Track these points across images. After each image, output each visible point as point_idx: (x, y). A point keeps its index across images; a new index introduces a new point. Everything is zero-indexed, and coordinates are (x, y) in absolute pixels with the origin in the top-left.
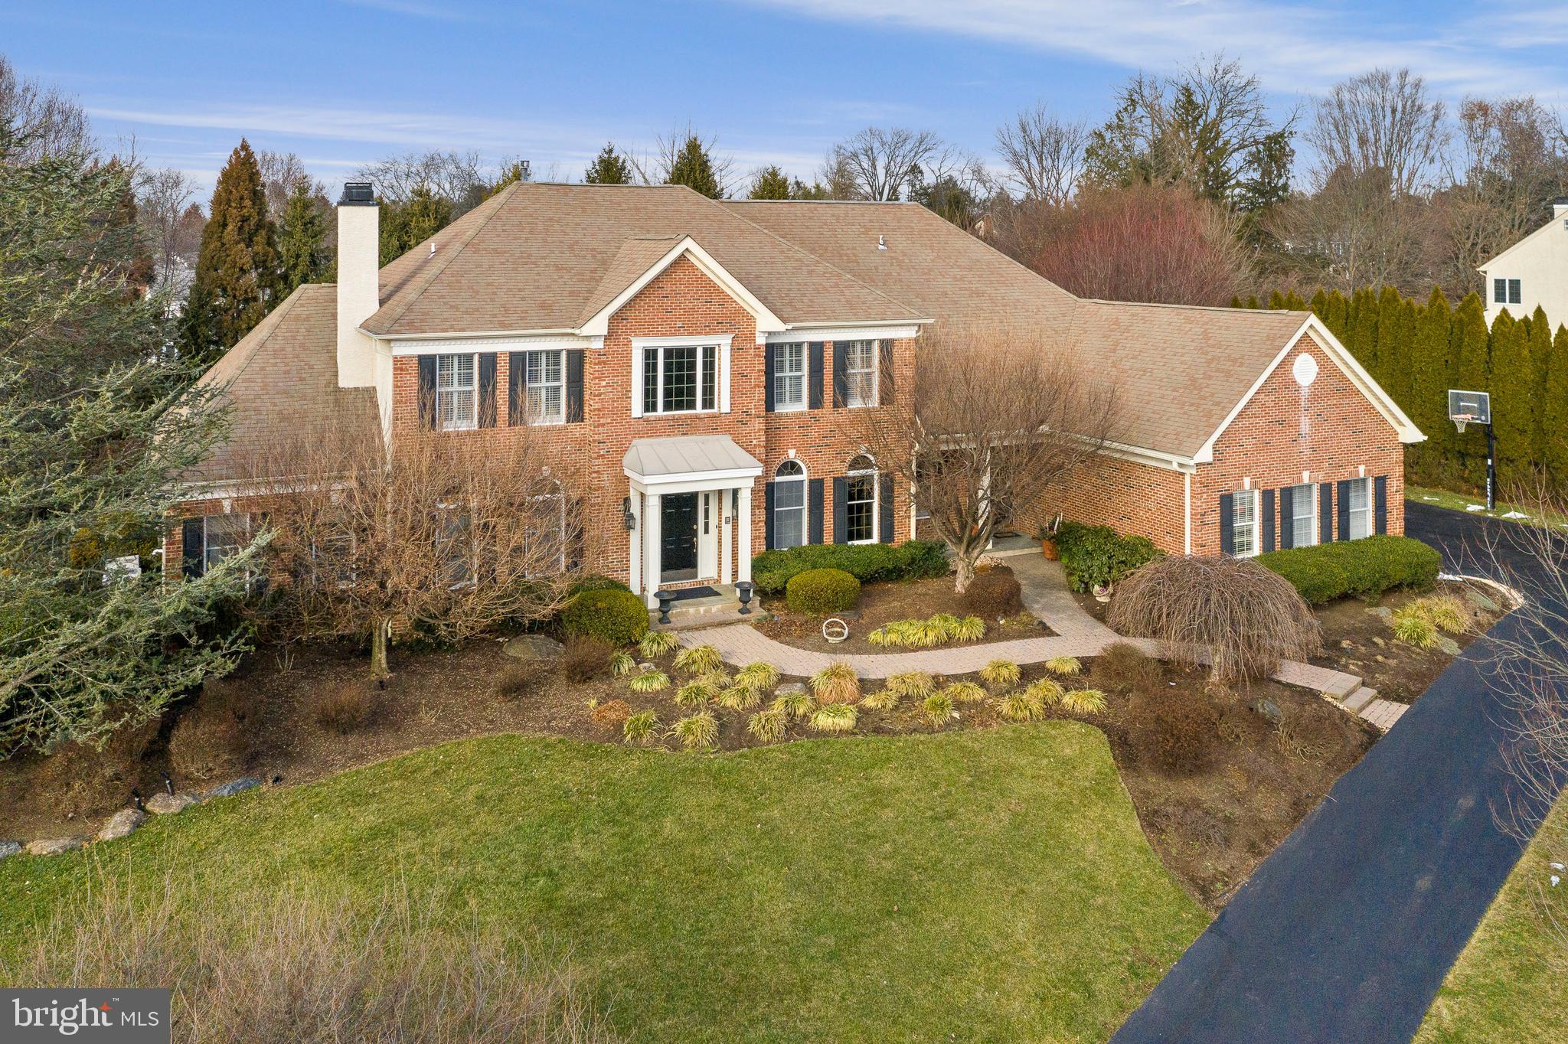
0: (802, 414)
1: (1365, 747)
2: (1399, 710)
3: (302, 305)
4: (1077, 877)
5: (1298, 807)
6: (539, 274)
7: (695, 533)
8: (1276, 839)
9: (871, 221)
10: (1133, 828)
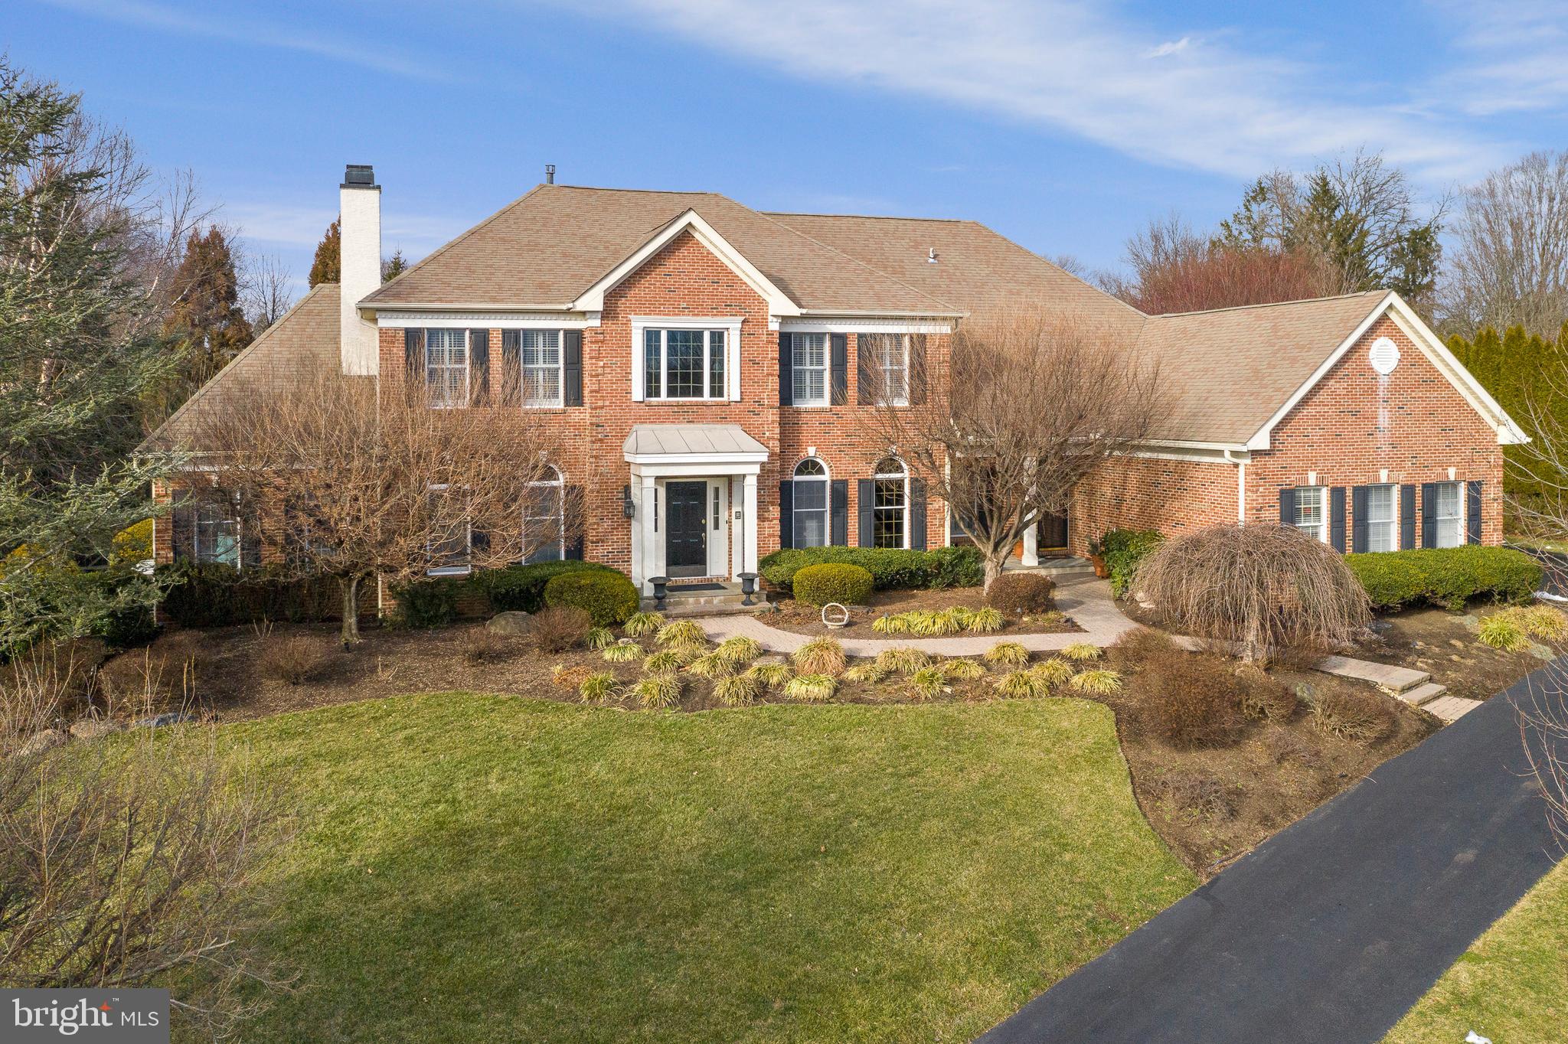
0: (822, 411)
1: (1420, 735)
2: (1468, 705)
3: (316, 302)
4: (1045, 834)
5: (1327, 785)
6: (544, 260)
7: (704, 528)
8: (1296, 813)
9: (923, 236)
10: (1123, 795)
